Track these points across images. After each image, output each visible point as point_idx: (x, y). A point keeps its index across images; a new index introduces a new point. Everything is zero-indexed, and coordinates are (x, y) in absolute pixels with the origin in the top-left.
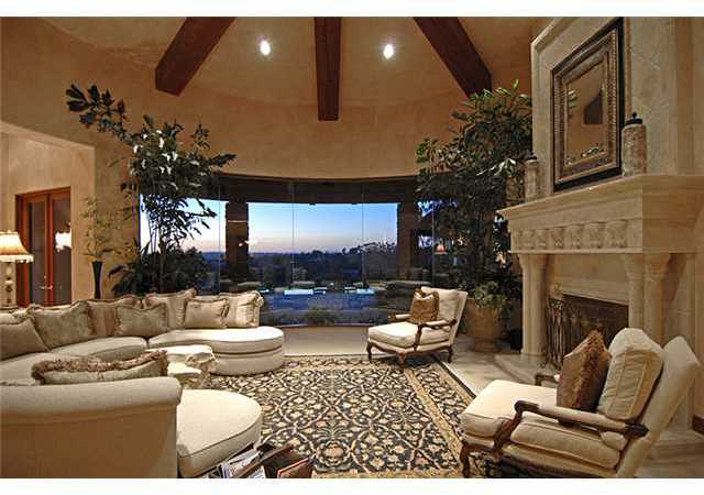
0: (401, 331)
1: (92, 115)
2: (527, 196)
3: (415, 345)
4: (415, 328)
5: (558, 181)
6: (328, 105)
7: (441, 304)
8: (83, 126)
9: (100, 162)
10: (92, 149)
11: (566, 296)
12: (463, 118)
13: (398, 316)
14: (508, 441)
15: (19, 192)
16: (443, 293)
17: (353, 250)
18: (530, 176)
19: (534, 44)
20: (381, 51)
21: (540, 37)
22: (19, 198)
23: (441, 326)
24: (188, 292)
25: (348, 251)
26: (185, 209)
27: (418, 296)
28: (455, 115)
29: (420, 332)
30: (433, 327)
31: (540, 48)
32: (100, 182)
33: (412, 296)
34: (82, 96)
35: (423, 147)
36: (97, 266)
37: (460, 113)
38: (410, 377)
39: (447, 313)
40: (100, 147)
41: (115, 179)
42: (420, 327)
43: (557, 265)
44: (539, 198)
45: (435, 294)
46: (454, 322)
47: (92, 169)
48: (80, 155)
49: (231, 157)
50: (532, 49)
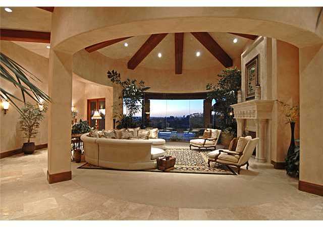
0: (200, 141)
1: (113, 79)
2: (238, 101)
3: (203, 145)
4: (204, 140)
5: (247, 97)
6: (179, 69)
7: (212, 134)
8: (112, 82)
9: (115, 91)
10: (112, 88)
11: (250, 132)
12: (221, 76)
13: (200, 137)
14: (217, 159)
15: (89, 99)
16: (213, 130)
17: (188, 116)
18: (239, 95)
19: (242, 55)
20: (196, 54)
21: (244, 53)
22: (88, 100)
23: (212, 140)
24: (138, 128)
25: (186, 117)
26: (136, 104)
27: (206, 131)
28: (218, 75)
29: (205, 141)
30: (210, 140)
31: (244, 56)
32: (114, 97)
33: (204, 131)
34: (110, 73)
35: (207, 86)
36: (114, 120)
37: (220, 75)
38: (202, 153)
39: (214, 136)
40: (114, 87)
41: (118, 96)
42: (205, 140)
43: (248, 122)
44: (242, 102)
45: (211, 131)
46: (216, 139)
47: (112, 93)
48: (109, 89)
49: (149, 88)
50: (242, 57)
